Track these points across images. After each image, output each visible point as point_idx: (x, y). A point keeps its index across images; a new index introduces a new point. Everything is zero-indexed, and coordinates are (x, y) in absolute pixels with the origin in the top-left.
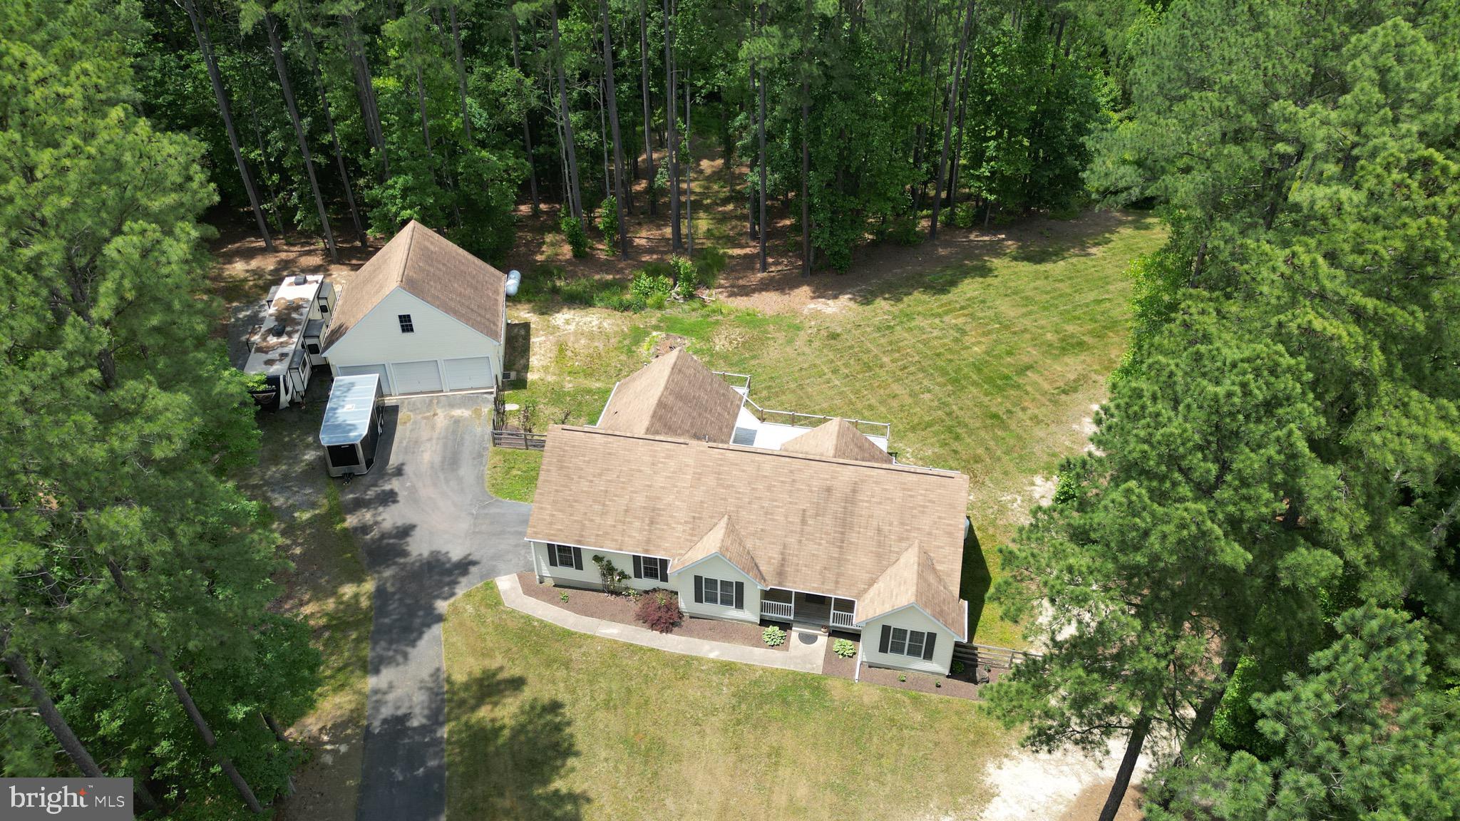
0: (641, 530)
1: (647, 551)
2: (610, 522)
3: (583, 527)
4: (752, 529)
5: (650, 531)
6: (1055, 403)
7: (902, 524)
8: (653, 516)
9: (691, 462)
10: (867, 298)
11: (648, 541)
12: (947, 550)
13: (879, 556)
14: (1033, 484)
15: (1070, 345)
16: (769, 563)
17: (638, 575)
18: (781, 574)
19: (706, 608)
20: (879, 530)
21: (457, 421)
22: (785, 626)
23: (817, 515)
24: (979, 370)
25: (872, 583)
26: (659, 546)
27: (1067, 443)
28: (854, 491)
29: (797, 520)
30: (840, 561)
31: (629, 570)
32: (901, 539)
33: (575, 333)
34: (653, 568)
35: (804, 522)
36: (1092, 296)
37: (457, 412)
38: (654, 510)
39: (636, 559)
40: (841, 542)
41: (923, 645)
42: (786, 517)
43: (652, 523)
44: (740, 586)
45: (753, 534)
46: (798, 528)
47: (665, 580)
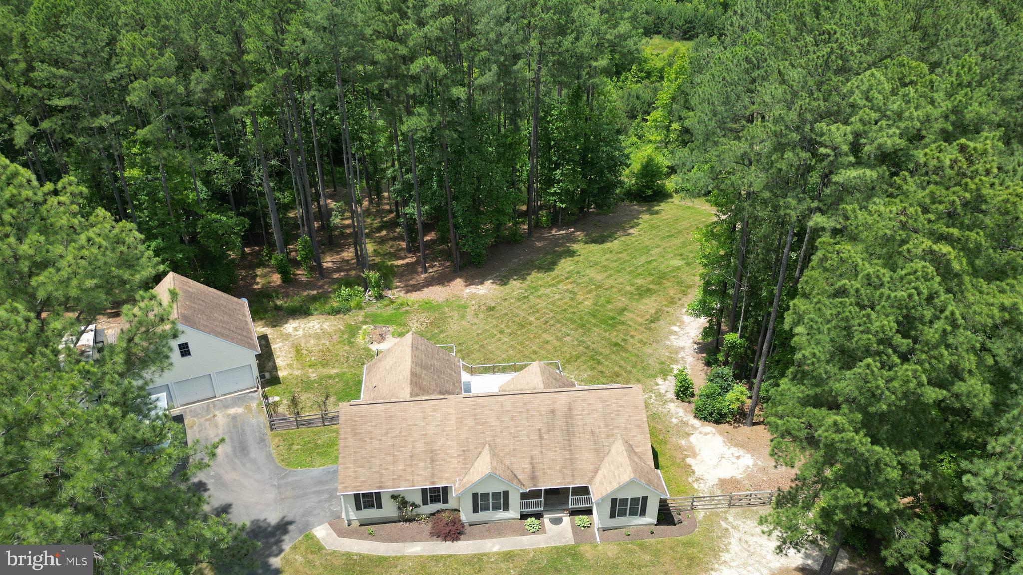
0: (425, 468)
1: (433, 483)
2: (401, 467)
3: (381, 477)
4: (506, 450)
5: (432, 468)
6: (650, 329)
7: (607, 426)
8: (433, 457)
9: (452, 411)
10: (503, 280)
11: (433, 475)
12: (640, 437)
13: (597, 451)
14: (657, 384)
15: (643, 293)
16: (524, 472)
17: (425, 502)
18: (534, 478)
19: (482, 516)
20: (593, 433)
21: (234, 418)
22: (539, 516)
23: (549, 431)
24: (595, 317)
25: (596, 471)
26: (441, 478)
27: (667, 354)
28: (570, 409)
29: (537, 437)
30: (572, 460)
31: (418, 500)
32: (608, 436)
33: (304, 336)
34: (437, 495)
35: (541, 438)
36: (643, 259)
37: (232, 411)
38: (432, 452)
39: (424, 491)
40: (570, 447)
41: (639, 506)
42: (529, 436)
43: (432, 461)
44: (506, 493)
45: (509, 454)
46: (538, 443)
47: (446, 502)
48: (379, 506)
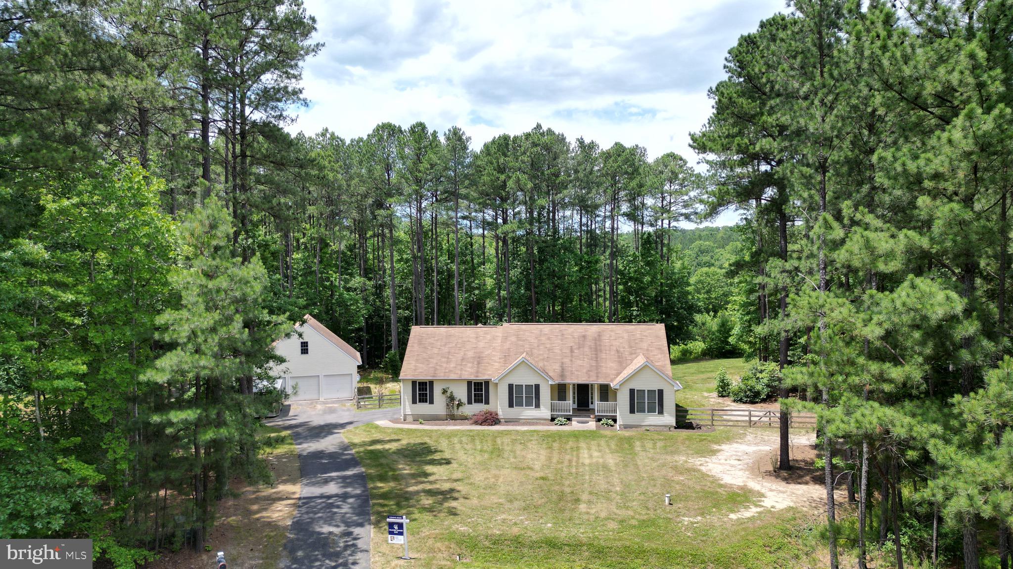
0: (472, 367)
1: (477, 376)
2: (452, 365)
3: (436, 369)
4: (541, 357)
5: (478, 367)
7: (631, 347)
8: (479, 360)
9: (499, 335)
11: (477, 372)
12: (660, 356)
13: (620, 363)
16: (554, 371)
17: (470, 402)
18: (562, 376)
19: (516, 411)
20: (618, 351)
22: (568, 419)
23: (579, 348)
26: (484, 374)
28: (599, 336)
29: (568, 351)
30: (598, 367)
31: (464, 398)
32: (631, 354)
34: (480, 391)
35: (572, 351)
37: (330, 405)
39: (469, 383)
40: (597, 359)
41: (656, 401)
42: (561, 350)
43: (479, 363)
44: (537, 387)
45: (543, 359)
46: (569, 354)
47: (487, 402)
48: (432, 402)
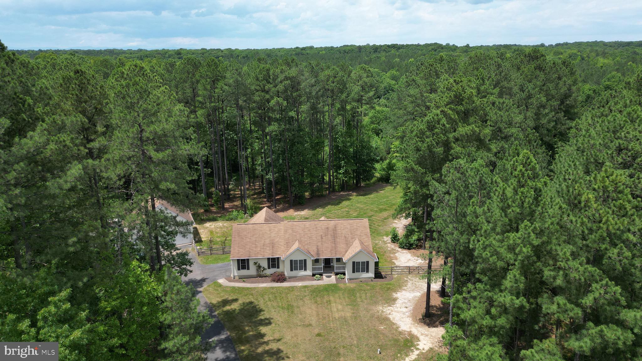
0: (270, 250)
1: (273, 256)
2: (259, 249)
3: (250, 252)
4: (306, 243)
5: (273, 250)
7: (352, 234)
8: (273, 245)
9: (283, 228)
10: (314, 209)
11: (273, 253)
12: (366, 239)
13: (347, 244)
15: (381, 210)
16: (314, 251)
17: (269, 268)
18: (318, 254)
19: (294, 273)
20: (345, 237)
22: (321, 275)
23: (325, 236)
25: (346, 252)
26: (276, 253)
27: (391, 229)
28: (335, 227)
29: (320, 238)
30: (336, 247)
31: (266, 266)
32: (352, 238)
33: (215, 228)
34: (274, 262)
35: (322, 238)
36: (385, 200)
38: (273, 243)
39: (268, 259)
40: (335, 242)
41: (365, 267)
42: (316, 238)
43: (273, 247)
44: (305, 261)
46: (320, 240)
47: (278, 267)
48: (248, 269)
